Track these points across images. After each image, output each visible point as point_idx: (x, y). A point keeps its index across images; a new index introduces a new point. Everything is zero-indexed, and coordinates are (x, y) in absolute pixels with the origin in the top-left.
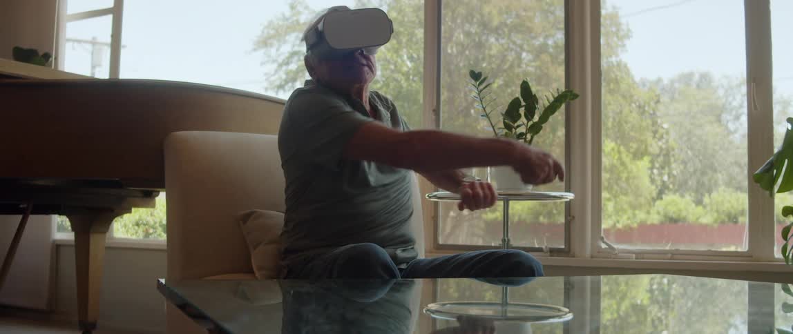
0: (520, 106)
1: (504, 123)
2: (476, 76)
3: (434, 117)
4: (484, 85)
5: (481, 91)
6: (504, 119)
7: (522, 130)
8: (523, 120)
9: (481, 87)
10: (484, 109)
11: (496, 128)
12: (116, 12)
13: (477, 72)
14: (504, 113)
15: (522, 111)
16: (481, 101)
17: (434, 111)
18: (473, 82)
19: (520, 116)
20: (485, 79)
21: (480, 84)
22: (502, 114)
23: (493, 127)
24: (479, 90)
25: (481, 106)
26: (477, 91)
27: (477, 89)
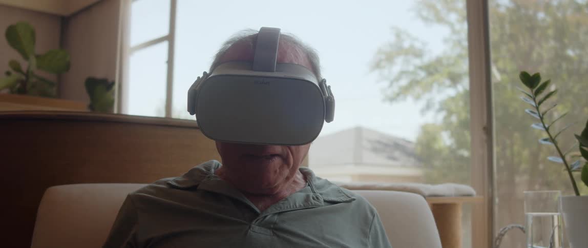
1: (582, 151)
2: (531, 81)
3: (484, 137)
4: (545, 93)
5: (540, 103)
6: (581, 145)
9: (540, 97)
10: (547, 130)
11: (568, 158)
12: (170, 38)
13: (532, 74)
14: (579, 134)
16: (542, 118)
17: (485, 128)
18: (527, 90)
20: (545, 85)
21: (537, 93)
22: (577, 137)
23: (563, 158)
24: (537, 101)
25: (541, 124)
26: (533, 104)
27: (534, 100)
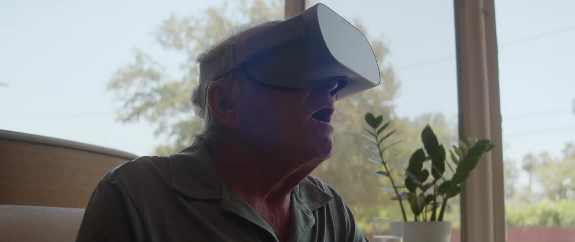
0: (424, 159)
2: (374, 122)
4: (385, 133)
5: (381, 141)
7: (431, 191)
8: (431, 178)
9: (381, 136)
10: (384, 164)
13: (376, 117)
15: (427, 166)
16: (381, 154)
18: (371, 129)
19: (426, 174)
20: (386, 126)
21: (379, 132)
23: (395, 188)
24: (379, 140)
25: (381, 160)
26: (375, 142)
27: (376, 138)
